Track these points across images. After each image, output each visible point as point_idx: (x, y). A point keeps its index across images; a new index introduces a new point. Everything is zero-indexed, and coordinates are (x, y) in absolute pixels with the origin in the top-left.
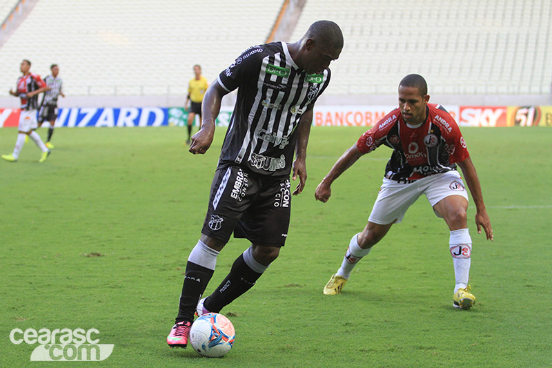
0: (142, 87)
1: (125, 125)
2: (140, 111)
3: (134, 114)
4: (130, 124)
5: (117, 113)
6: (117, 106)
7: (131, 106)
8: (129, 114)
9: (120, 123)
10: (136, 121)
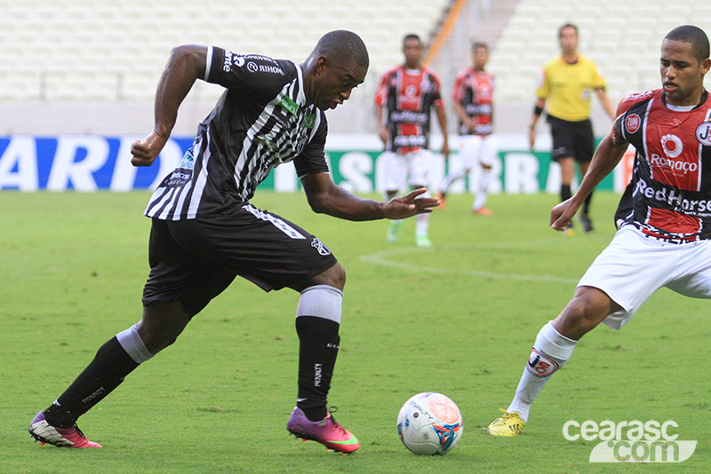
0: (120, 76)
1: (70, 185)
2: (114, 145)
3: (98, 156)
4: (85, 183)
5: (46, 150)
6: (46, 132)
7: (87, 134)
8: (81, 154)
9: (57, 181)
10: (103, 176)
